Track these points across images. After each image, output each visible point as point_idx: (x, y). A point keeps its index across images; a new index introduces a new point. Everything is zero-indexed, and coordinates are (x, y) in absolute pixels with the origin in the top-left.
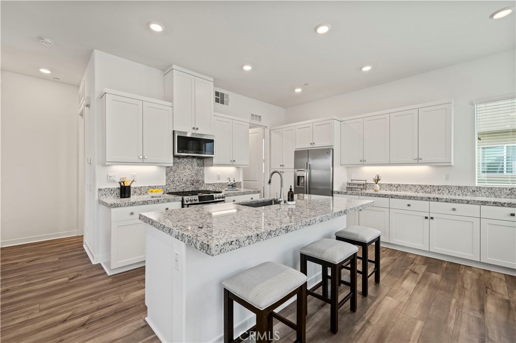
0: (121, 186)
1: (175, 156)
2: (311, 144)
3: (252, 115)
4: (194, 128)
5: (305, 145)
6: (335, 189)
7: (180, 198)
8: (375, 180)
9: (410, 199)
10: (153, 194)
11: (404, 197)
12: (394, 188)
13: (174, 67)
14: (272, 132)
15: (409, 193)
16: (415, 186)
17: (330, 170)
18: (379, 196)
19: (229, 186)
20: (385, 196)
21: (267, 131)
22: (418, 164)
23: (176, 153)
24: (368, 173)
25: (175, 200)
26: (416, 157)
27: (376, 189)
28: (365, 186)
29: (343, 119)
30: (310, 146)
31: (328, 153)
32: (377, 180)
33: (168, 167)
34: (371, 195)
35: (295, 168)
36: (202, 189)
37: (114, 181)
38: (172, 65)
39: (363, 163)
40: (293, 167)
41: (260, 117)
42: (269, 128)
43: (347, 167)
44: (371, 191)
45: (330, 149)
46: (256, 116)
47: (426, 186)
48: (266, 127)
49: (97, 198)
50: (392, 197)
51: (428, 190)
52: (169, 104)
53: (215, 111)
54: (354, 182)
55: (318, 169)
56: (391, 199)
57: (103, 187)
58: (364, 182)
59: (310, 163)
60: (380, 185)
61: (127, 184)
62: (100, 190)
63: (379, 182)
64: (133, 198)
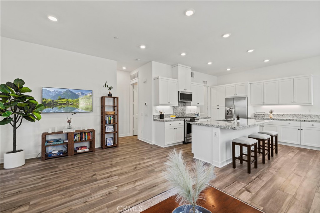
0: (161, 114)
1: (179, 102)
2: (235, 95)
3: (203, 81)
4: (185, 90)
5: (232, 95)
6: (248, 117)
7: (183, 119)
8: (270, 112)
9: (290, 121)
10: (172, 118)
11: (287, 120)
12: (281, 116)
13: (179, 64)
14: (212, 89)
15: (289, 118)
16: (292, 115)
17: (246, 107)
18: (273, 120)
19: (196, 115)
20: (277, 119)
21: (209, 89)
22: (294, 104)
23: (180, 101)
24: (266, 109)
25: (182, 120)
26: (293, 101)
27: (271, 117)
28: (264, 115)
29: (252, 83)
30: (235, 96)
31: (245, 99)
32: (271, 112)
33: (174, 106)
34: (269, 119)
35: (226, 106)
36: (185, 116)
37: (157, 112)
38: (177, 64)
39: (264, 104)
40: (225, 106)
41: (206, 82)
42: (210, 87)
43: (254, 106)
44: (268, 118)
45: (246, 97)
46: (205, 81)
47: (298, 115)
48: (209, 86)
49: (153, 119)
50: (280, 120)
51: (300, 117)
52: (177, 80)
53: (192, 81)
54: (258, 113)
55: (239, 107)
56: (280, 121)
57: (155, 114)
58: (264, 113)
59: (235, 104)
60: (273, 115)
61: (163, 113)
62: (154, 115)
63: (272, 113)
64: (165, 119)
